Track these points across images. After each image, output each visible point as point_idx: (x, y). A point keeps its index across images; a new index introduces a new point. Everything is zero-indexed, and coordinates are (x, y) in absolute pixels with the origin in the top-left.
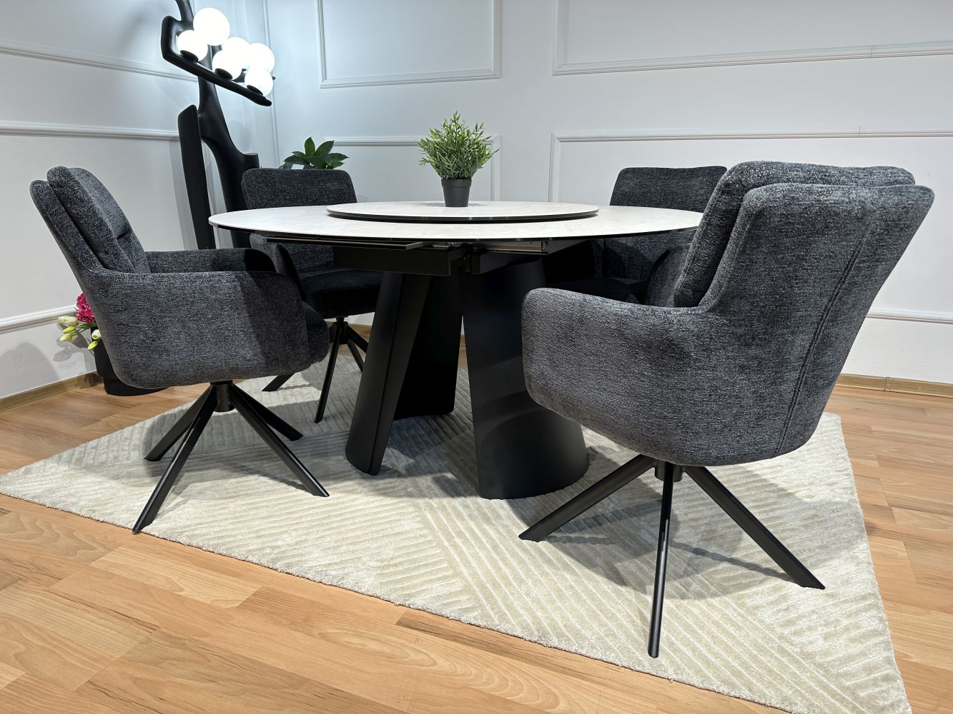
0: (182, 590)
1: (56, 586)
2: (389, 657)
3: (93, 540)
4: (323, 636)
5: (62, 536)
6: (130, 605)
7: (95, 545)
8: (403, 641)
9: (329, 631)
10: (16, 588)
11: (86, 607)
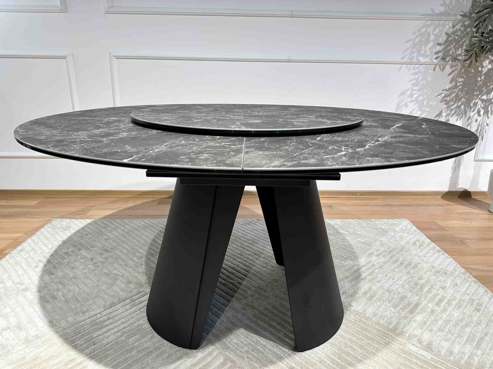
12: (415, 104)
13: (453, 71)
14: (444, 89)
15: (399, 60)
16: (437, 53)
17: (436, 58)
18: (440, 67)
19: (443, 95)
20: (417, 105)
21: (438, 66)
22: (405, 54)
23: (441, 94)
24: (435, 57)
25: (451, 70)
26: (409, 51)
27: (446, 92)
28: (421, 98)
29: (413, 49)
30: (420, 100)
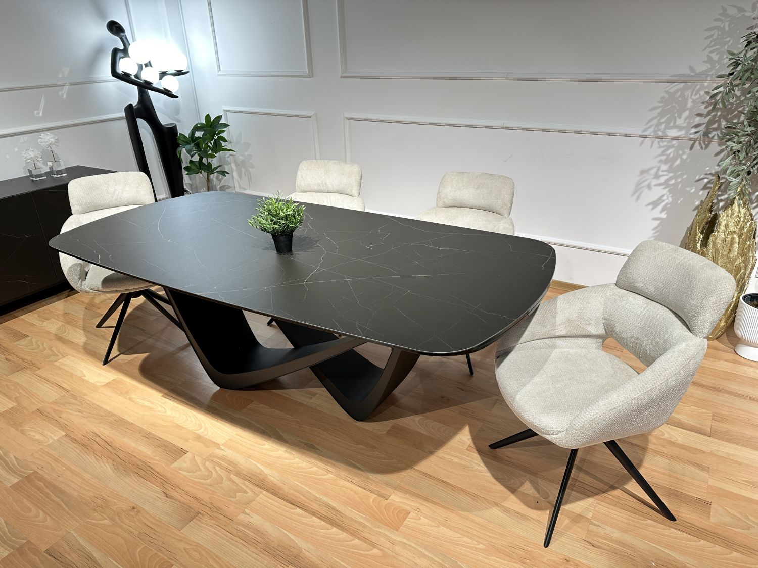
0: (85, 376)
1: (37, 372)
2: (150, 409)
3: (59, 352)
4: (130, 399)
5: (47, 349)
6: (63, 382)
7: (58, 354)
8: (158, 403)
9: (134, 397)
10: (23, 371)
11: (46, 381)
12: (664, 188)
13: (722, 151)
14: (709, 173)
15: (639, 132)
16: (697, 126)
17: (696, 132)
18: (700, 144)
19: (706, 180)
20: (667, 190)
21: (697, 143)
22: (649, 125)
23: (703, 179)
24: (694, 130)
25: (719, 149)
26: (655, 122)
27: (711, 177)
28: (673, 182)
29: (661, 118)
30: (672, 185)
